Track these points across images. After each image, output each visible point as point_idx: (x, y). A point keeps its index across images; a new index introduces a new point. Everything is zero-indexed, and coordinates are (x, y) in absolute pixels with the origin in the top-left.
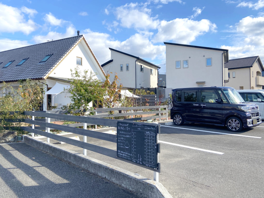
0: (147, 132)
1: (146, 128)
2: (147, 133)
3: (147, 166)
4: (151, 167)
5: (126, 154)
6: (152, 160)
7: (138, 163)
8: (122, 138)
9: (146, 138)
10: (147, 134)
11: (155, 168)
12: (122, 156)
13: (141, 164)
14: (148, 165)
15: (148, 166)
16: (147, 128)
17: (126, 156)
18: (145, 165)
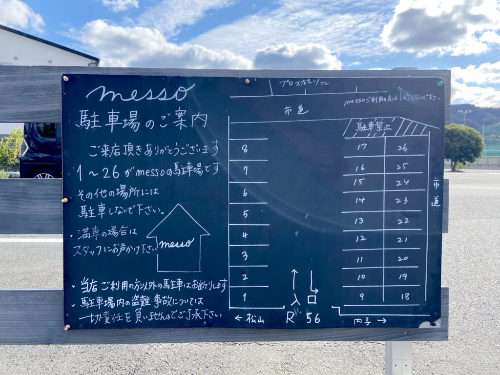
0: (366, 122)
1: (358, 96)
2: (364, 128)
3: (358, 325)
4: (393, 323)
5: (163, 292)
6: (402, 281)
7: (290, 326)
8: (122, 191)
9: (359, 162)
10: (365, 133)
11: (426, 325)
12: (119, 310)
13: (317, 320)
14: (371, 318)
15: (375, 323)
16: (366, 96)
17: (168, 301)
18: (348, 323)
